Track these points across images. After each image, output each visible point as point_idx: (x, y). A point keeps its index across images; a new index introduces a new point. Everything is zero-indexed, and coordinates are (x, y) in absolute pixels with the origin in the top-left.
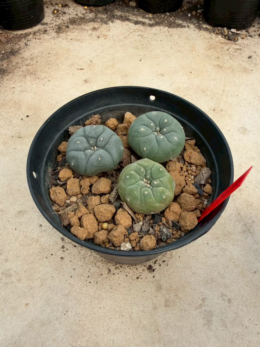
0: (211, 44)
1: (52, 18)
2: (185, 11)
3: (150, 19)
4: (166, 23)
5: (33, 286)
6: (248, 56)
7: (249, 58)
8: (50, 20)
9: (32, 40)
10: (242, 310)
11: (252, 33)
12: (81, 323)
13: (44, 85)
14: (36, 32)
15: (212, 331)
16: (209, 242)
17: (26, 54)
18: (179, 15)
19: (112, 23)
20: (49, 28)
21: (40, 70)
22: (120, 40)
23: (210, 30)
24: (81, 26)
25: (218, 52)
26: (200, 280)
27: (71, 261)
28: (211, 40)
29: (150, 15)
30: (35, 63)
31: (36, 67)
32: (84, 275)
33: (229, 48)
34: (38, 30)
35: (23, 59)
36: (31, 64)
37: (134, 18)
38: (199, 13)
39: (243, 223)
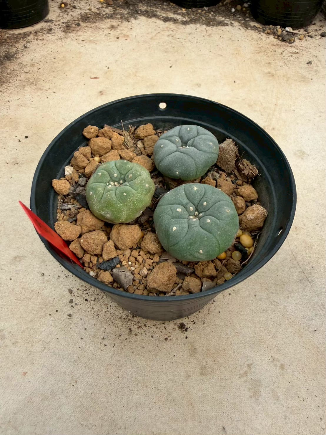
0: (260, 46)
1: (58, 13)
2: (228, 5)
3: (183, 15)
4: (203, 20)
5: (32, 350)
6: (307, 62)
7: (308, 63)
8: (55, 16)
9: (33, 41)
10: (297, 378)
11: (312, 32)
12: (93, 396)
13: (47, 97)
14: (38, 32)
15: (260, 404)
16: (257, 294)
17: (25, 58)
18: (220, 9)
19: (135, 20)
20: (55, 26)
21: (43, 79)
22: (145, 42)
23: (259, 29)
24: (96, 24)
25: (269, 56)
26: (246, 341)
27: (81, 319)
28: (261, 41)
29: (184, 10)
30: (36, 70)
31: (38, 76)
32: (98, 337)
33: (283, 52)
34: (41, 29)
35: (22, 65)
36: (31, 72)
37: (163, 14)
38: (245, 7)
39: (300, 270)
